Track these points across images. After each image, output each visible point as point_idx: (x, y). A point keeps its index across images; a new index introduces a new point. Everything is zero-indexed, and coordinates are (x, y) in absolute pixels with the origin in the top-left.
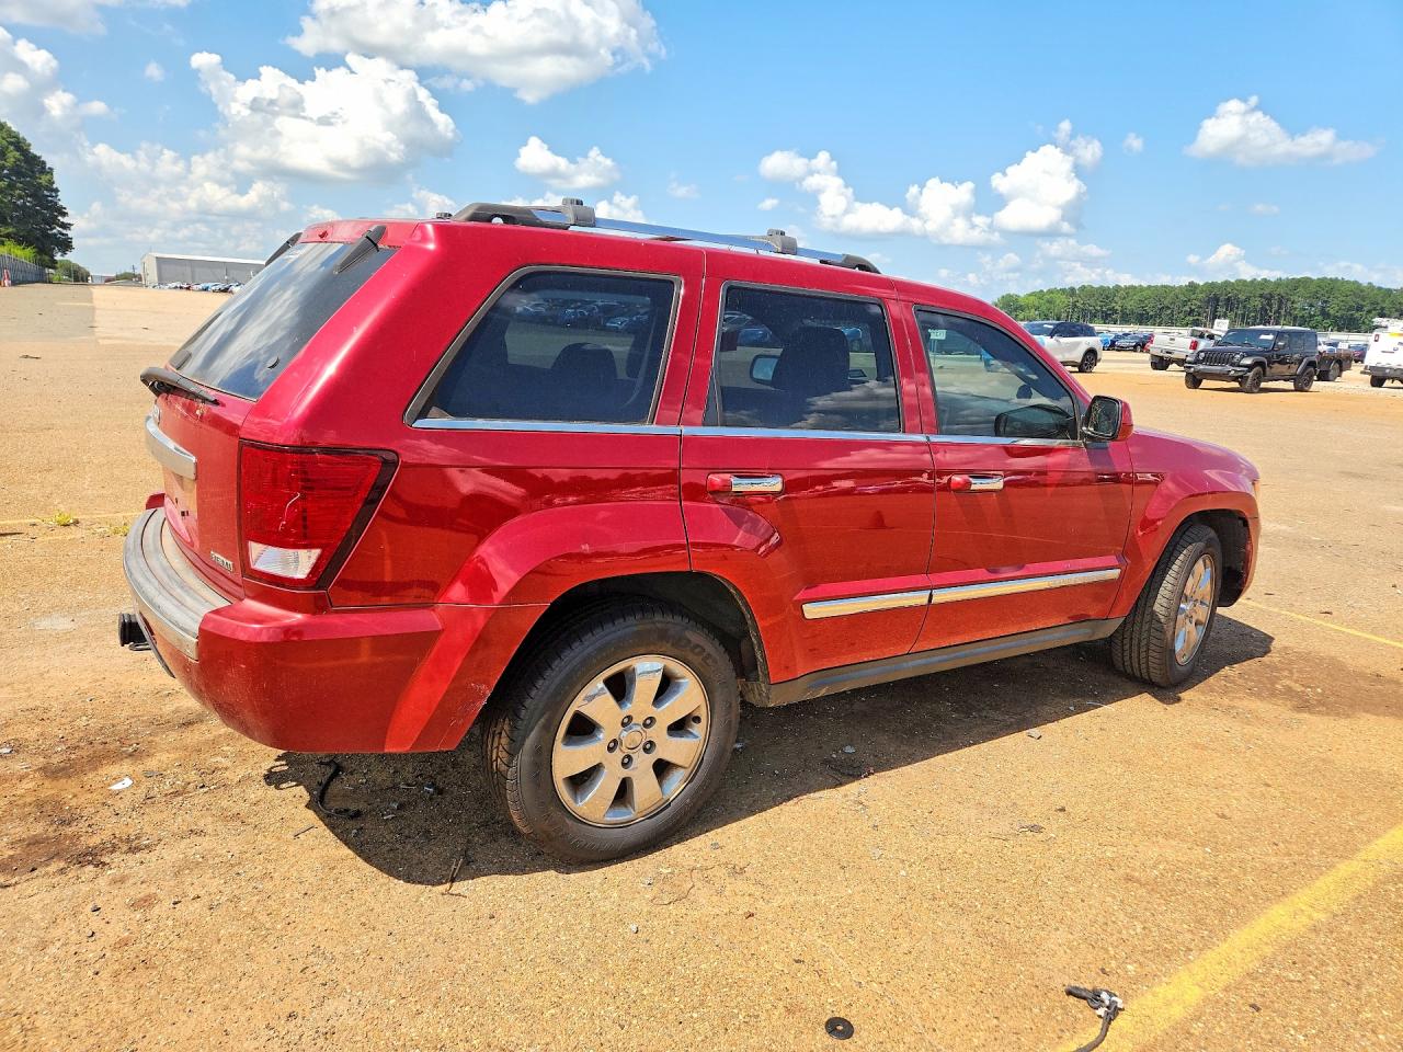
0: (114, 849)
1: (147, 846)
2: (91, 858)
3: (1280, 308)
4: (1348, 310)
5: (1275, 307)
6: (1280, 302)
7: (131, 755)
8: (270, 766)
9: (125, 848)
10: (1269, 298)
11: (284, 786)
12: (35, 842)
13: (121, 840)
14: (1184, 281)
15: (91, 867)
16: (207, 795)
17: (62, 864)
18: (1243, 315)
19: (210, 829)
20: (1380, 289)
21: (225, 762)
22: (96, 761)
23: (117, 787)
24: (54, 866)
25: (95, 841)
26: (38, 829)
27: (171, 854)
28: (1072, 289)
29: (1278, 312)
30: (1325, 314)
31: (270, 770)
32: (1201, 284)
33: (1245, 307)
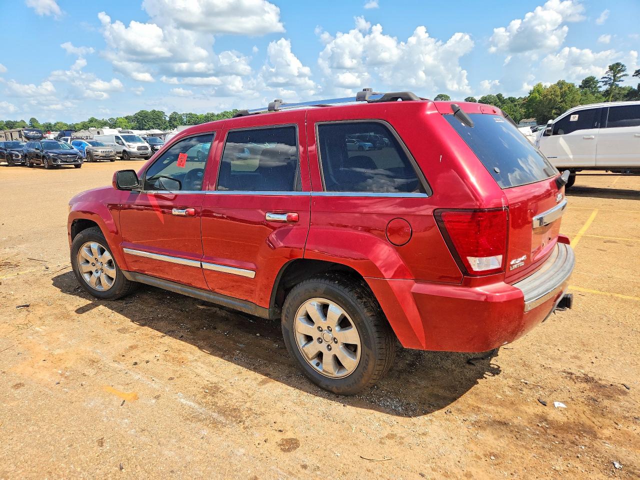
0: (577, 377)
1: (565, 372)
2: (587, 379)
7: (546, 420)
8: (491, 377)
9: (573, 376)
11: (496, 367)
12: (609, 397)
13: (573, 380)
15: (589, 376)
16: (527, 379)
17: (600, 382)
19: (538, 366)
21: (506, 389)
22: (565, 428)
23: (563, 405)
24: (603, 383)
25: (584, 385)
26: (606, 402)
27: (558, 366)
31: (494, 376)
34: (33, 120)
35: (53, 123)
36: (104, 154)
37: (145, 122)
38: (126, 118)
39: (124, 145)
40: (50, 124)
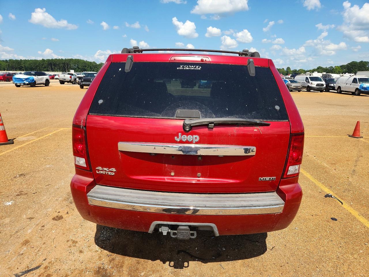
3: (68, 66)
4: (83, 67)
5: (67, 66)
6: (67, 65)
10: (64, 64)
14: (41, 59)
18: (59, 68)
20: (89, 62)
28: (6, 60)
29: (67, 67)
30: (79, 68)
32: (46, 59)
33: (59, 66)
34: (288, 68)
35: (298, 70)
36: (295, 87)
37: (353, 69)
38: (341, 66)
39: (309, 82)
40: (296, 70)
